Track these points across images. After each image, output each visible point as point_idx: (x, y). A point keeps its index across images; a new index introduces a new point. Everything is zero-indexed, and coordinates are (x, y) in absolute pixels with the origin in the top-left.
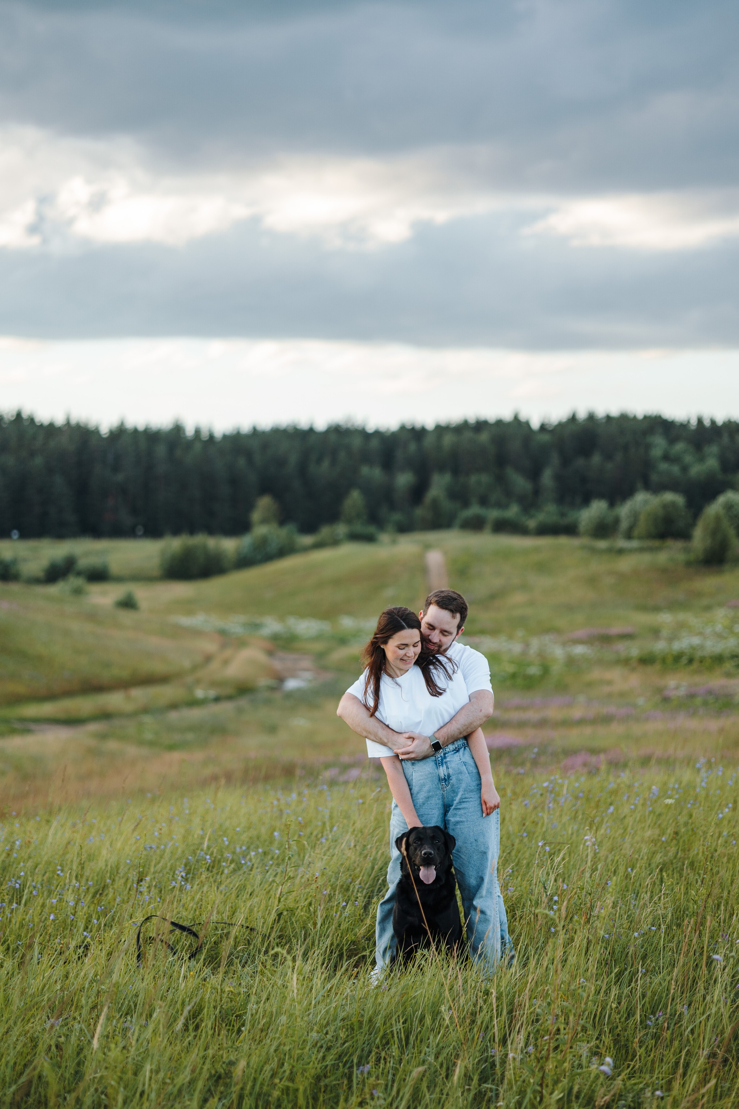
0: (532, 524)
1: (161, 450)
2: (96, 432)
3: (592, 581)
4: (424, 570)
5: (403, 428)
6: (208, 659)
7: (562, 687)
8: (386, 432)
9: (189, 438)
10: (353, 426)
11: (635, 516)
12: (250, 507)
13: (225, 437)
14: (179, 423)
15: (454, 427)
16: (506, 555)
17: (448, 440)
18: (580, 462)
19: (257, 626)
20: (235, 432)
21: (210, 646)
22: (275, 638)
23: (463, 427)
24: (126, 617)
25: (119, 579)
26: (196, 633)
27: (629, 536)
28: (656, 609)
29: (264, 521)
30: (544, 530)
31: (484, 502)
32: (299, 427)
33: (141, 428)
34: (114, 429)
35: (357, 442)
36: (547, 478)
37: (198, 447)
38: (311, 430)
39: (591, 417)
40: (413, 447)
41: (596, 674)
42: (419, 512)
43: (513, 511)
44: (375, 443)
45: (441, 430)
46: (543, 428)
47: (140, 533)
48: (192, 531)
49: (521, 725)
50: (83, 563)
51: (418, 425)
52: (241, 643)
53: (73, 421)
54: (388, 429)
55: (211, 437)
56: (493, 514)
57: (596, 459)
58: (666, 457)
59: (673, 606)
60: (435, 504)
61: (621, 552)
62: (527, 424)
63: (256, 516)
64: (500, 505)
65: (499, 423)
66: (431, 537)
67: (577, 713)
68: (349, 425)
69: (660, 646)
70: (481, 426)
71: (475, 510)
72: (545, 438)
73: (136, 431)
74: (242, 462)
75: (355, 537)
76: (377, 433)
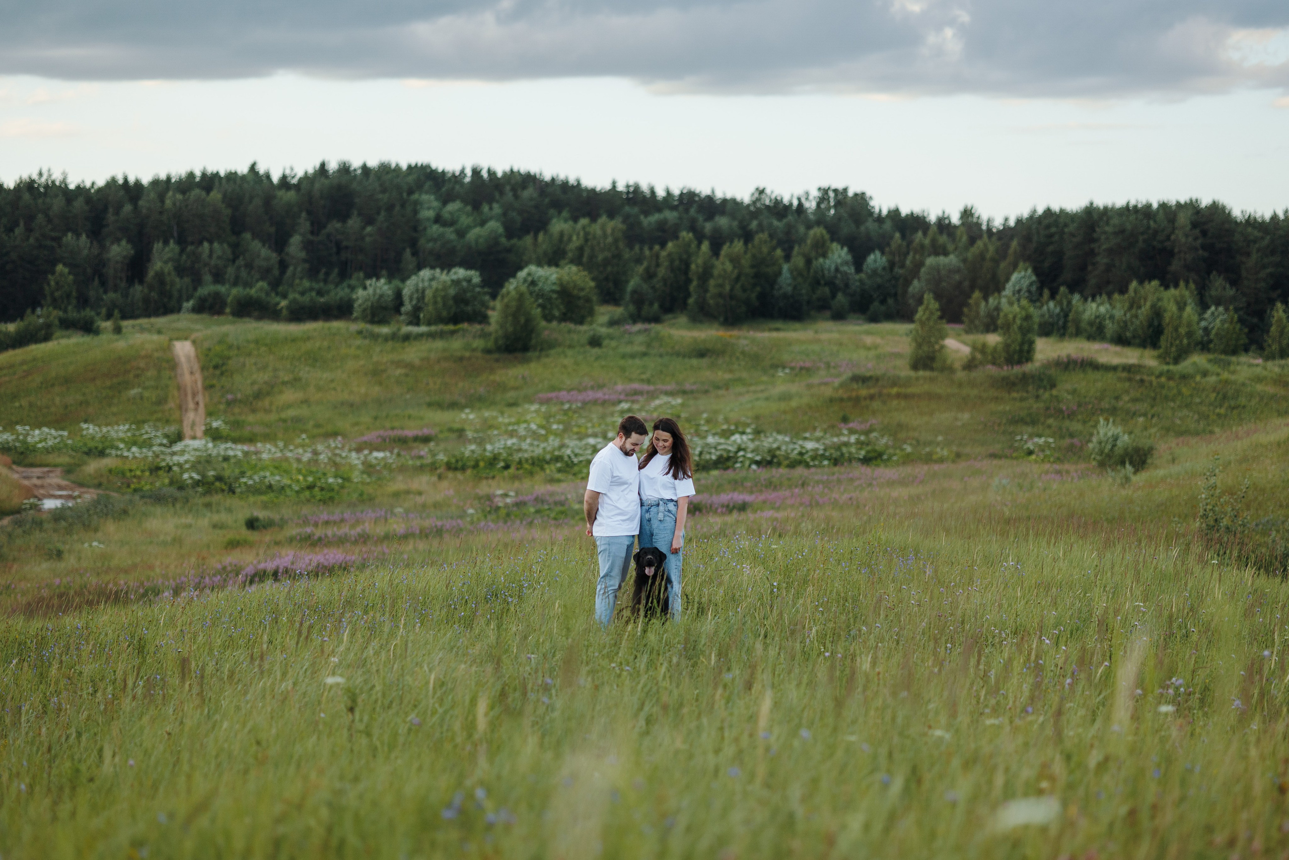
0: (283, 305)
4: (172, 364)
5: (111, 185)
7: (367, 500)
8: (90, 190)
11: (419, 297)
15: (177, 184)
17: (171, 201)
18: (335, 226)
23: (188, 184)
27: (414, 319)
28: (454, 405)
30: (298, 314)
31: (218, 277)
35: (58, 204)
36: (295, 244)
39: (345, 169)
40: (127, 210)
41: (401, 483)
42: (140, 291)
43: (258, 288)
44: (79, 203)
45: (162, 186)
46: (285, 181)
51: (130, 181)
54: (93, 187)
56: (233, 292)
57: (354, 222)
58: (438, 220)
59: (475, 401)
60: (160, 279)
61: (407, 338)
62: (266, 176)
64: (240, 281)
65: (232, 177)
69: (468, 451)
70: (209, 181)
71: (209, 287)
72: (291, 195)
75: (68, 325)
76: (79, 192)
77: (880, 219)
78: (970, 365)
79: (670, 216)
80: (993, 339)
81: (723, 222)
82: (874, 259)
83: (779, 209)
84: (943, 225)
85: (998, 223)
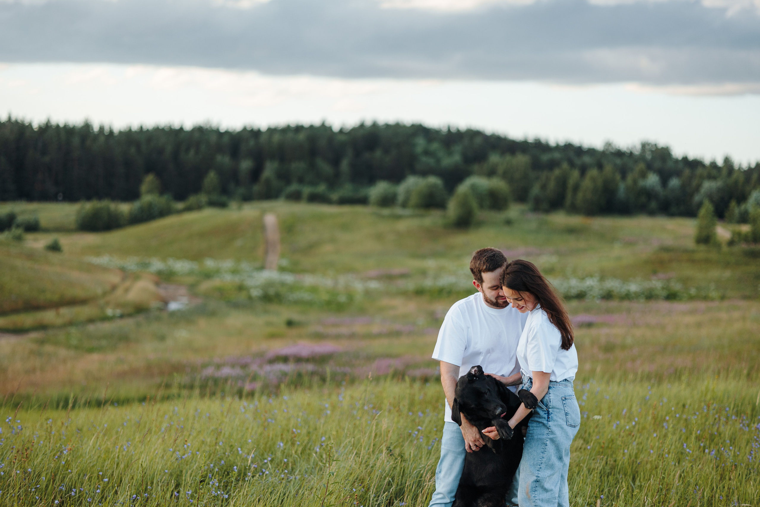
0: (335, 196)
1: (76, 141)
2: (30, 126)
3: (379, 237)
4: (263, 228)
5: (245, 129)
6: (114, 288)
7: (362, 311)
8: (233, 132)
9: (96, 133)
10: (210, 127)
11: (408, 193)
12: (139, 182)
13: (121, 133)
14: (89, 122)
15: (281, 130)
16: (320, 218)
17: (276, 138)
18: (367, 155)
19: (145, 265)
20: (128, 130)
21: (115, 278)
22: (160, 273)
23: (287, 130)
24: (53, 257)
25: (46, 230)
26: (104, 269)
27: (404, 205)
28: (423, 257)
29: (150, 192)
30: (343, 201)
31: (301, 181)
32: (172, 128)
33: (61, 125)
34: (42, 125)
35: (214, 138)
36: (345, 165)
37: (102, 139)
38: (181, 129)
39: (375, 125)
40: (252, 143)
41: (385, 302)
42: (256, 188)
43: (322, 188)
44: (226, 139)
45: (272, 131)
46: (341, 131)
47: (61, 198)
48: (100, 197)
49: (338, 337)
50: (20, 219)
51: (255, 128)
52: (136, 277)
53: (13, 119)
54: (235, 130)
55: (111, 132)
56: (307, 190)
57: (378, 153)
58: (426, 153)
59: (435, 255)
60: (268, 182)
61: (398, 217)
62: (330, 128)
63: (144, 188)
64: (313, 183)
65: (312, 127)
66: (266, 205)
67: (375, 329)
68: (208, 127)
69: (428, 283)
70: (299, 129)
71: (294, 187)
72: (342, 138)
73: (58, 126)
74: (133, 150)
75: (212, 204)
76: (227, 133)
77: (677, 161)
78: (731, 243)
79: (557, 155)
80: (745, 228)
81: (587, 159)
82: (674, 182)
83: (619, 154)
84: (713, 165)
85: (745, 166)
